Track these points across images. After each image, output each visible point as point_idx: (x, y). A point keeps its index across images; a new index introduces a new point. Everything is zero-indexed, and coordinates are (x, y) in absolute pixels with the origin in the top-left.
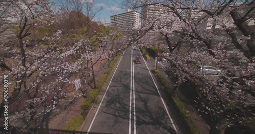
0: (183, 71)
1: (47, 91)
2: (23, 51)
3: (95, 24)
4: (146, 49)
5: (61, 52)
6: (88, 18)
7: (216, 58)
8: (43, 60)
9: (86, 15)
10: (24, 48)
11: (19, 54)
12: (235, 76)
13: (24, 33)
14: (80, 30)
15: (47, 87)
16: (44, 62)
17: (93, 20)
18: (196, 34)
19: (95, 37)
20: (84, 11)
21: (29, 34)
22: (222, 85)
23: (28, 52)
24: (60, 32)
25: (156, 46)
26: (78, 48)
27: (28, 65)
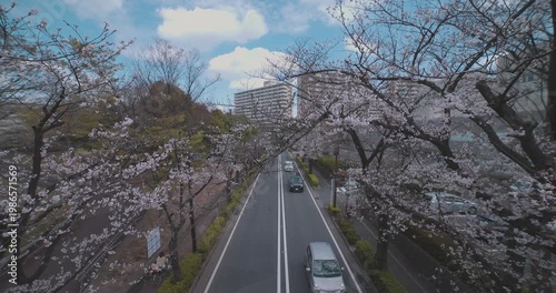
0: (396, 206)
1: (77, 259)
2: (38, 160)
3: (202, 108)
4: (311, 161)
5: (125, 164)
6: (189, 96)
7: (463, 176)
8: (81, 180)
9: (185, 91)
10: (44, 153)
11: (27, 167)
12: (512, 215)
13: (51, 120)
14: (172, 119)
15: (78, 248)
16: (82, 186)
17: (198, 101)
18: (416, 128)
19: (200, 134)
20: (182, 84)
21: (61, 124)
22: (489, 236)
23: (49, 163)
24: (130, 121)
25: (331, 154)
26: (164, 156)
27: (42, 193)
